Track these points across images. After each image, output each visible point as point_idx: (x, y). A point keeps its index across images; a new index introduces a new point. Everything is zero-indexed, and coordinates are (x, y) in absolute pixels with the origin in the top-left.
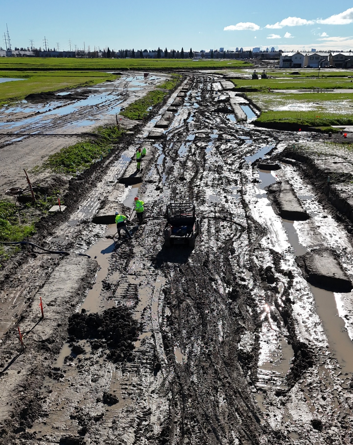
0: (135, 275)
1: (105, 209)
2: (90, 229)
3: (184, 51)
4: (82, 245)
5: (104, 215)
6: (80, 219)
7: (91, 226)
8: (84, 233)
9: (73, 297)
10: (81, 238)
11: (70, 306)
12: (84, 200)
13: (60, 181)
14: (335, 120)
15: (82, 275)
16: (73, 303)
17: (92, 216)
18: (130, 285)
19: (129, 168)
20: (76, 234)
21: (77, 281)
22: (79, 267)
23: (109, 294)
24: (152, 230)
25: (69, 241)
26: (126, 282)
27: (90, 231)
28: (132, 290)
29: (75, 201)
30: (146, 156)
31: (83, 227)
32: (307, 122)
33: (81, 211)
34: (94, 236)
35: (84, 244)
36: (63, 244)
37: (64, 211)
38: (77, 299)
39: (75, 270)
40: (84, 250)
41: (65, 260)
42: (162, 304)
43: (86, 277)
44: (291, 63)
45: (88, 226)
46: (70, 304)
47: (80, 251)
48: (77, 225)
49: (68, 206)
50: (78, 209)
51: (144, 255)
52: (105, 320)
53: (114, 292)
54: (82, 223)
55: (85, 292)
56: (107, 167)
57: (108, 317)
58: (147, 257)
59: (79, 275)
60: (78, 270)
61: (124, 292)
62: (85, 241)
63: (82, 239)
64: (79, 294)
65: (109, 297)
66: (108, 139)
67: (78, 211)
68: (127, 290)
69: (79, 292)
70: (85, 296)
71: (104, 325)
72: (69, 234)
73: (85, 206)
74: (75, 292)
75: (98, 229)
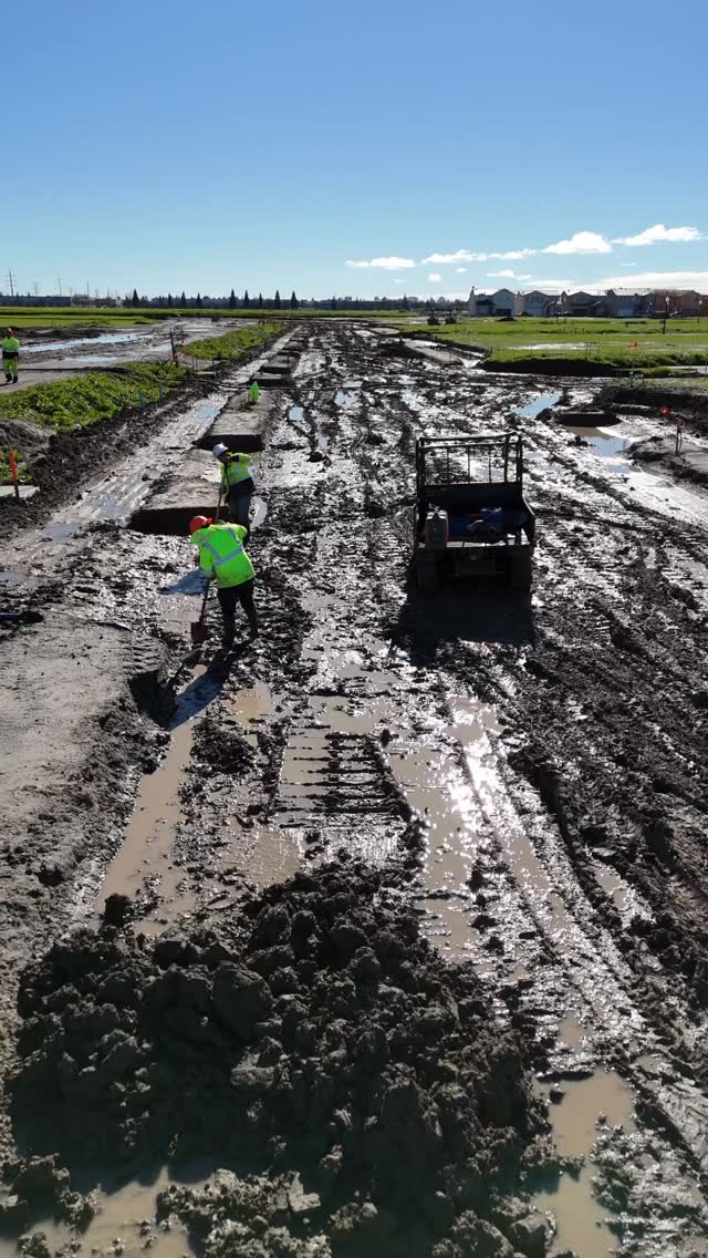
0: (340, 692)
1: (169, 493)
2: (125, 546)
3: (281, 298)
4: (95, 592)
5: (169, 507)
6: (84, 523)
7: (126, 537)
8: (104, 555)
9: (52, 820)
10: (91, 569)
11: (36, 885)
12: (98, 479)
13: (24, 436)
14: (668, 356)
15: (102, 698)
16: (53, 860)
17: (128, 515)
18: (335, 739)
19: (220, 421)
20: (72, 559)
21: (75, 732)
22: (87, 668)
23: (245, 790)
24: (341, 546)
25: (46, 580)
26: (313, 726)
27: (125, 551)
28: (355, 766)
29: (68, 479)
30: (259, 404)
31: (98, 542)
32: (607, 359)
33: (89, 503)
34: (141, 566)
35: (104, 591)
36: (20, 590)
37: (28, 499)
38: (74, 834)
39: (65, 680)
40: (103, 611)
41: (20, 640)
42: (551, 837)
43: (123, 708)
44: (491, 309)
45: (117, 538)
46: (36, 866)
47: (90, 612)
48: (76, 537)
49: (44, 488)
50: (79, 498)
51: (348, 618)
52: (277, 993)
53: (269, 779)
54: (92, 531)
55: (117, 789)
56: (158, 419)
57: (282, 960)
58: (365, 625)
59: (85, 700)
60: (82, 680)
61: (321, 778)
62: (107, 579)
63: (96, 575)
64: (85, 801)
65: (253, 810)
66: (154, 380)
67: (79, 503)
68: (334, 768)
69: (89, 789)
70: (123, 811)
71: (273, 1031)
72: (46, 562)
73: (102, 492)
74: (68, 790)
75: (149, 546)
